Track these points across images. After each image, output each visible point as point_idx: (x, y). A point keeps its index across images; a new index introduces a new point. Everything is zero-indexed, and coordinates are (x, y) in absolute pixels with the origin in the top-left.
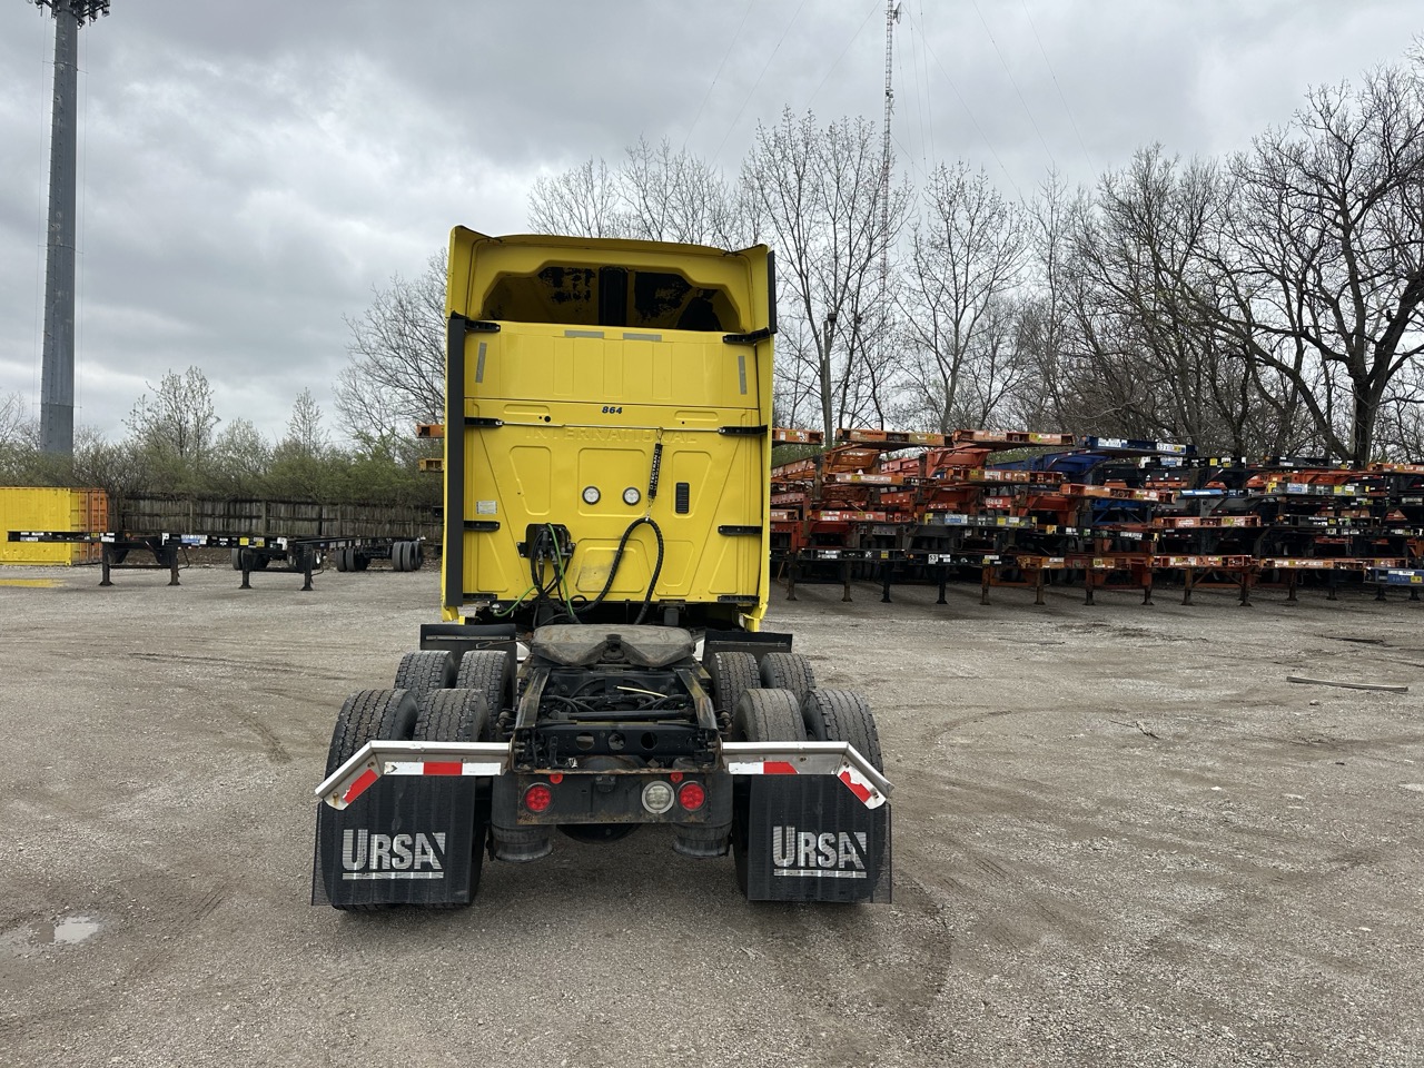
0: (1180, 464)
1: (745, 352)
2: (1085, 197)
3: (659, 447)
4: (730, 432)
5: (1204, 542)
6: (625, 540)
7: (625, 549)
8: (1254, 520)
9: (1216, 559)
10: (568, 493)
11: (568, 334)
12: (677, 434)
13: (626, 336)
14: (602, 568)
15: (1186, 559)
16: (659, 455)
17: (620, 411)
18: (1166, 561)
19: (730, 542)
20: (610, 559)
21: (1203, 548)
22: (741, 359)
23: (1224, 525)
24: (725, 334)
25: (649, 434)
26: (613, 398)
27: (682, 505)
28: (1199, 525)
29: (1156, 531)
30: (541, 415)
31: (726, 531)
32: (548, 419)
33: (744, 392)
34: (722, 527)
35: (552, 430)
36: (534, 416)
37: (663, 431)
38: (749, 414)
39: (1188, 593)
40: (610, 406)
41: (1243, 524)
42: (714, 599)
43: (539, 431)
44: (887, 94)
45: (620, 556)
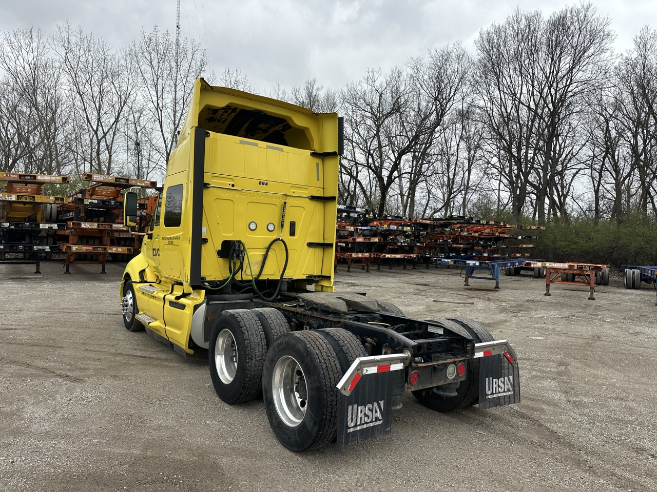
0: (356, 216)
1: (318, 161)
2: (286, 96)
3: (285, 203)
4: (313, 198)
5: (356, 247)
6: (268, 249)
7: (269, 253)
8: (381, 239)
9: (367, 254)
10: (242, 225)
11: (241, 142)
12: (291, 198)
13: (268, 147)
14: (257, 263)
15: (357, 254)
16: (284, 207)
17: (267, 184)
18: (351, 255)
19: (311, 250)
20: (261, 259)
21: (355, 250)
22: (317, 164)
23: (372, 241)
24: (312, 152)
25: (279, 196)
26: (264, 178)
27: (292, 233)
28: (363, 241)
29: (350, 243)
30: (230, 183)
31: (310, 245)
32: (233, 185)
33: (318, 180)
34: (309, 243)
35: (235, 192)
36: (227, 183)
37: (286, 195)
38: (320, 190)
39: (349, 267)
40: (262, 181)
41: (377, 241)
42: (304, 277)
43: (229, 191)
44: (178, 27)
45: (265, 257)
